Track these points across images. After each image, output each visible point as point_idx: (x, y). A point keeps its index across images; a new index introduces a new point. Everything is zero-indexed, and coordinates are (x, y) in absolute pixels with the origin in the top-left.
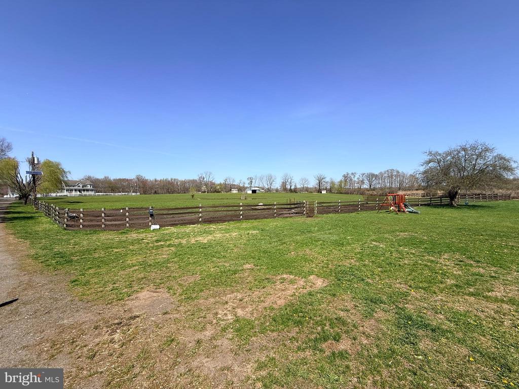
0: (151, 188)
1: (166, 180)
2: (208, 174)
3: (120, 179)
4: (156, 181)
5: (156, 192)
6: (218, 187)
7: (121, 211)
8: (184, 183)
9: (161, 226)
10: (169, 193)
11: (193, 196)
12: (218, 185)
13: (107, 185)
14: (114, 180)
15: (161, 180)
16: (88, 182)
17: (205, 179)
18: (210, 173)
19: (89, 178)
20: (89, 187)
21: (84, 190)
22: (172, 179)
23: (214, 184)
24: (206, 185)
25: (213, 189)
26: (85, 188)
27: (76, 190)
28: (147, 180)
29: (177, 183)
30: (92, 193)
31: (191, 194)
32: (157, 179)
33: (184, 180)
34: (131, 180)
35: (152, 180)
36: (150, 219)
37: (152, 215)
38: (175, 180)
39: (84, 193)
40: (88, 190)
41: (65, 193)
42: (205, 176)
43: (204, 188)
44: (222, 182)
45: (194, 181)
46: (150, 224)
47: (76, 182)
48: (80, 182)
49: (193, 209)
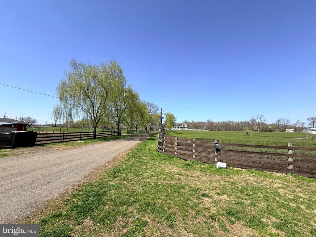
0: (216, 127)
1: (225, 122)
2: (260, 116)
3: (199, 122)
4: (218, 123)
5: (218, 130)
6: (270, 127)
7: (189, 142)
8: (237, 124)
9: (228, 165)
10: (228, 131)
11: (247, 133)
12: (271, 125)
13: (193, 125)
14: (196, 122)
15: (222, 122)
16: (185, 124)
17: (257, 121)
18: (262, 116)
19: (186, 122)
20: (185, 126)
21: (183, 128)
22: (229, 122)
23: (266, 125)
24: (258, 125)
25: (265, 128)
26: (184, 127)
27: (180, 128)
28: (213, 122)
29: (233, 124)
30: (186, 129)
31: (246, 131)
32: (219, 122)
33: (238, 122)
34: (205, 122)
35: (216, 122)
36: (216, 153)
37: (217, 150)
38: (231, 122)
39: (183, 129)
40: (185, 128)
41: (177, 129)
42: (256, 118)
43: (256, 127)
44: (275, 122)
45: (245, 123)
46: (216, 159)
47: (181, 123)
48: (182, 124)
49: (277, 150)
